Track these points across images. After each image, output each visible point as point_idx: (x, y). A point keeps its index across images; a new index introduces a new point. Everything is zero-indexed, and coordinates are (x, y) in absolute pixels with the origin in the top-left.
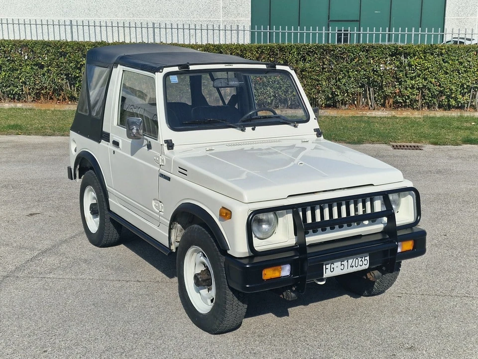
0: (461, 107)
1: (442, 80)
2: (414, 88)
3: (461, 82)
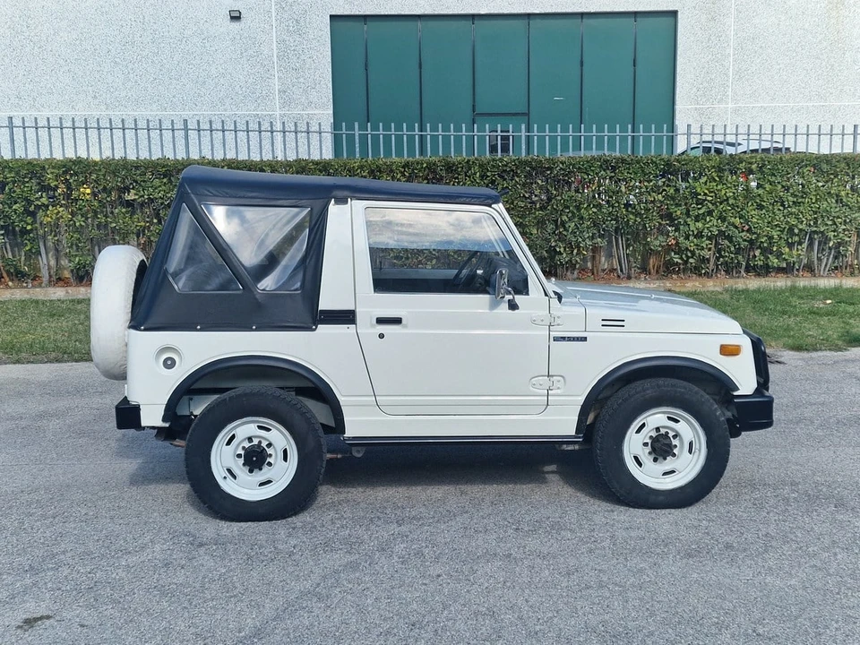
0: (787, 270)
1: (754, 220)
2: (702, 236)
3: (787, 223)
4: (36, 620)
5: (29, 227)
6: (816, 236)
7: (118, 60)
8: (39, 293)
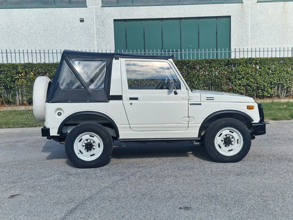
0: (271, 97)
1: (259, 80)
2: (241, 86)
3: (270, 80)
4: (15, 196)
5: (13, 86)
6: (280, 85)
7: (43, 36)
8: (16, 108)
